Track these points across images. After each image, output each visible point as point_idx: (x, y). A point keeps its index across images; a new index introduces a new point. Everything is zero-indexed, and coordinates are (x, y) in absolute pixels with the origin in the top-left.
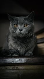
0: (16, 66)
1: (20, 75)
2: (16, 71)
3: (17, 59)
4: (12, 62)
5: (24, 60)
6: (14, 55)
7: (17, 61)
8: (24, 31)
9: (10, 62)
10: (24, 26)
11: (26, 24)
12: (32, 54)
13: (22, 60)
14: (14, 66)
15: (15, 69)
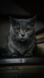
0: (16, 66)
1: (20, 75)
2: (16, 71)
3: (17, 59)
4: (12, 62)
5: (23, 60)
6: (14, 56)
7: (16, 61)
8: (26, 36)
9: (9, 62)
10: (26, 31)
11: (28, 29)
12: (32, 54)
13: (21, 61)
14: (14, 66)
15: (15, 69)
